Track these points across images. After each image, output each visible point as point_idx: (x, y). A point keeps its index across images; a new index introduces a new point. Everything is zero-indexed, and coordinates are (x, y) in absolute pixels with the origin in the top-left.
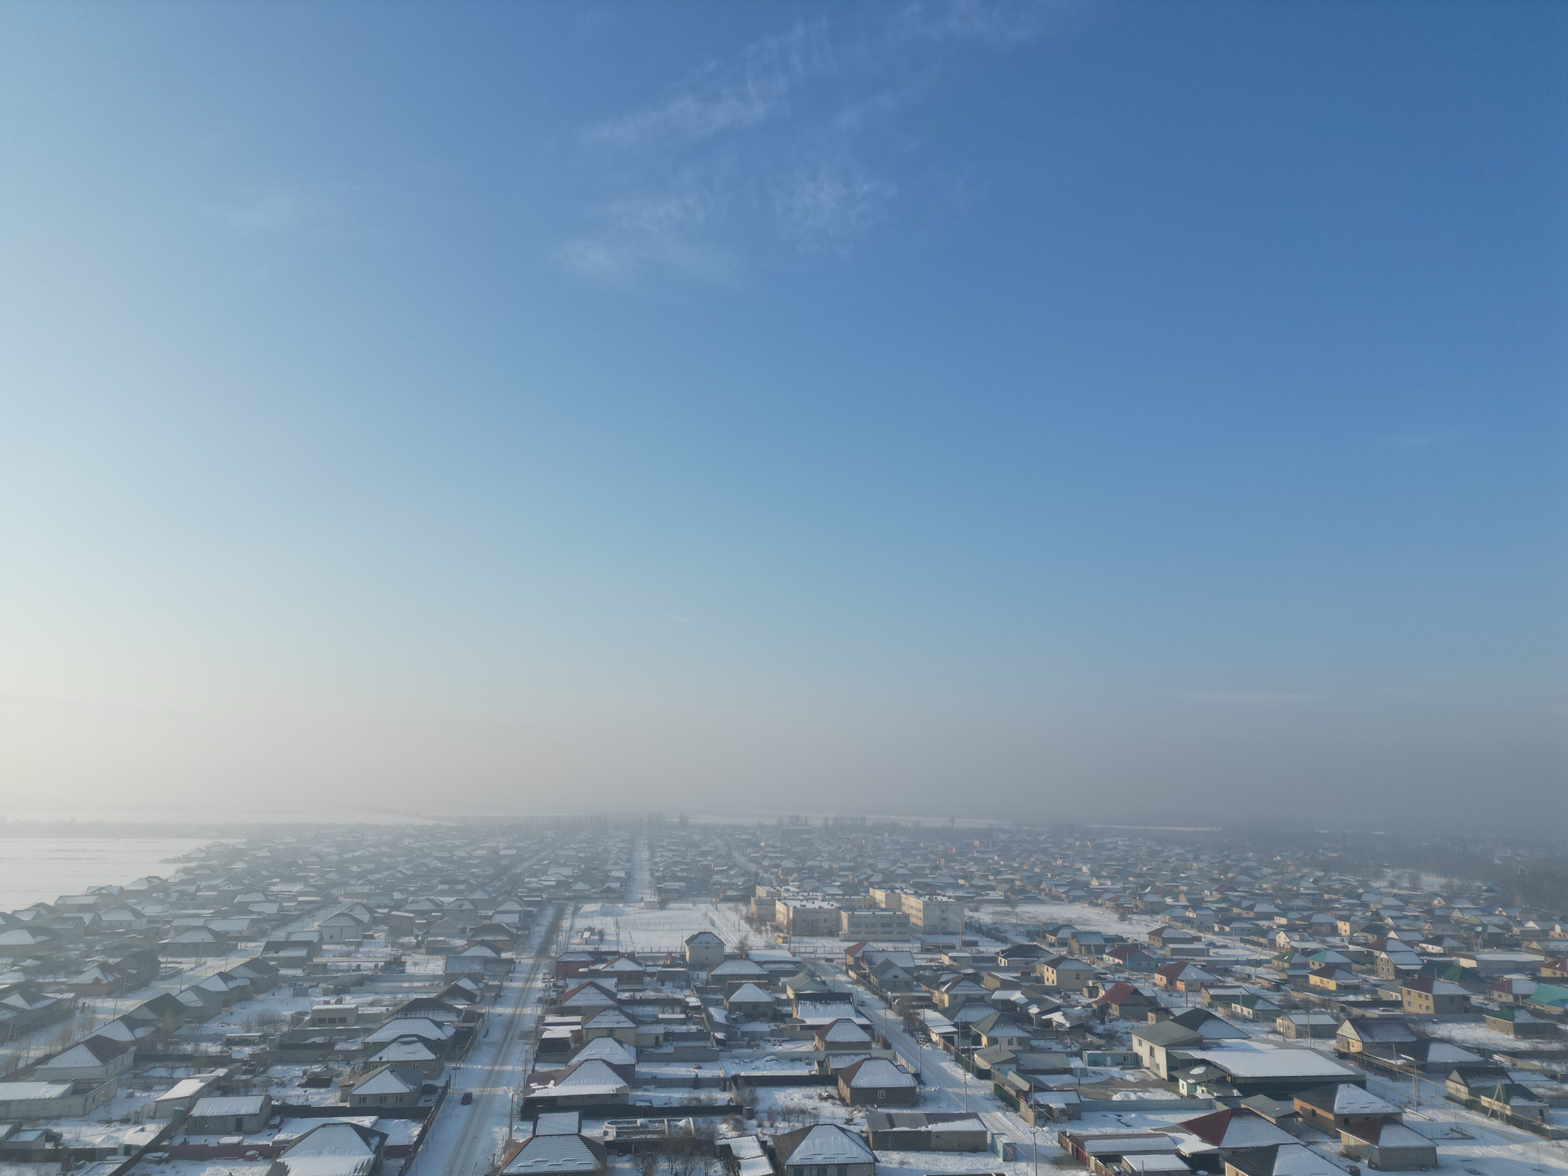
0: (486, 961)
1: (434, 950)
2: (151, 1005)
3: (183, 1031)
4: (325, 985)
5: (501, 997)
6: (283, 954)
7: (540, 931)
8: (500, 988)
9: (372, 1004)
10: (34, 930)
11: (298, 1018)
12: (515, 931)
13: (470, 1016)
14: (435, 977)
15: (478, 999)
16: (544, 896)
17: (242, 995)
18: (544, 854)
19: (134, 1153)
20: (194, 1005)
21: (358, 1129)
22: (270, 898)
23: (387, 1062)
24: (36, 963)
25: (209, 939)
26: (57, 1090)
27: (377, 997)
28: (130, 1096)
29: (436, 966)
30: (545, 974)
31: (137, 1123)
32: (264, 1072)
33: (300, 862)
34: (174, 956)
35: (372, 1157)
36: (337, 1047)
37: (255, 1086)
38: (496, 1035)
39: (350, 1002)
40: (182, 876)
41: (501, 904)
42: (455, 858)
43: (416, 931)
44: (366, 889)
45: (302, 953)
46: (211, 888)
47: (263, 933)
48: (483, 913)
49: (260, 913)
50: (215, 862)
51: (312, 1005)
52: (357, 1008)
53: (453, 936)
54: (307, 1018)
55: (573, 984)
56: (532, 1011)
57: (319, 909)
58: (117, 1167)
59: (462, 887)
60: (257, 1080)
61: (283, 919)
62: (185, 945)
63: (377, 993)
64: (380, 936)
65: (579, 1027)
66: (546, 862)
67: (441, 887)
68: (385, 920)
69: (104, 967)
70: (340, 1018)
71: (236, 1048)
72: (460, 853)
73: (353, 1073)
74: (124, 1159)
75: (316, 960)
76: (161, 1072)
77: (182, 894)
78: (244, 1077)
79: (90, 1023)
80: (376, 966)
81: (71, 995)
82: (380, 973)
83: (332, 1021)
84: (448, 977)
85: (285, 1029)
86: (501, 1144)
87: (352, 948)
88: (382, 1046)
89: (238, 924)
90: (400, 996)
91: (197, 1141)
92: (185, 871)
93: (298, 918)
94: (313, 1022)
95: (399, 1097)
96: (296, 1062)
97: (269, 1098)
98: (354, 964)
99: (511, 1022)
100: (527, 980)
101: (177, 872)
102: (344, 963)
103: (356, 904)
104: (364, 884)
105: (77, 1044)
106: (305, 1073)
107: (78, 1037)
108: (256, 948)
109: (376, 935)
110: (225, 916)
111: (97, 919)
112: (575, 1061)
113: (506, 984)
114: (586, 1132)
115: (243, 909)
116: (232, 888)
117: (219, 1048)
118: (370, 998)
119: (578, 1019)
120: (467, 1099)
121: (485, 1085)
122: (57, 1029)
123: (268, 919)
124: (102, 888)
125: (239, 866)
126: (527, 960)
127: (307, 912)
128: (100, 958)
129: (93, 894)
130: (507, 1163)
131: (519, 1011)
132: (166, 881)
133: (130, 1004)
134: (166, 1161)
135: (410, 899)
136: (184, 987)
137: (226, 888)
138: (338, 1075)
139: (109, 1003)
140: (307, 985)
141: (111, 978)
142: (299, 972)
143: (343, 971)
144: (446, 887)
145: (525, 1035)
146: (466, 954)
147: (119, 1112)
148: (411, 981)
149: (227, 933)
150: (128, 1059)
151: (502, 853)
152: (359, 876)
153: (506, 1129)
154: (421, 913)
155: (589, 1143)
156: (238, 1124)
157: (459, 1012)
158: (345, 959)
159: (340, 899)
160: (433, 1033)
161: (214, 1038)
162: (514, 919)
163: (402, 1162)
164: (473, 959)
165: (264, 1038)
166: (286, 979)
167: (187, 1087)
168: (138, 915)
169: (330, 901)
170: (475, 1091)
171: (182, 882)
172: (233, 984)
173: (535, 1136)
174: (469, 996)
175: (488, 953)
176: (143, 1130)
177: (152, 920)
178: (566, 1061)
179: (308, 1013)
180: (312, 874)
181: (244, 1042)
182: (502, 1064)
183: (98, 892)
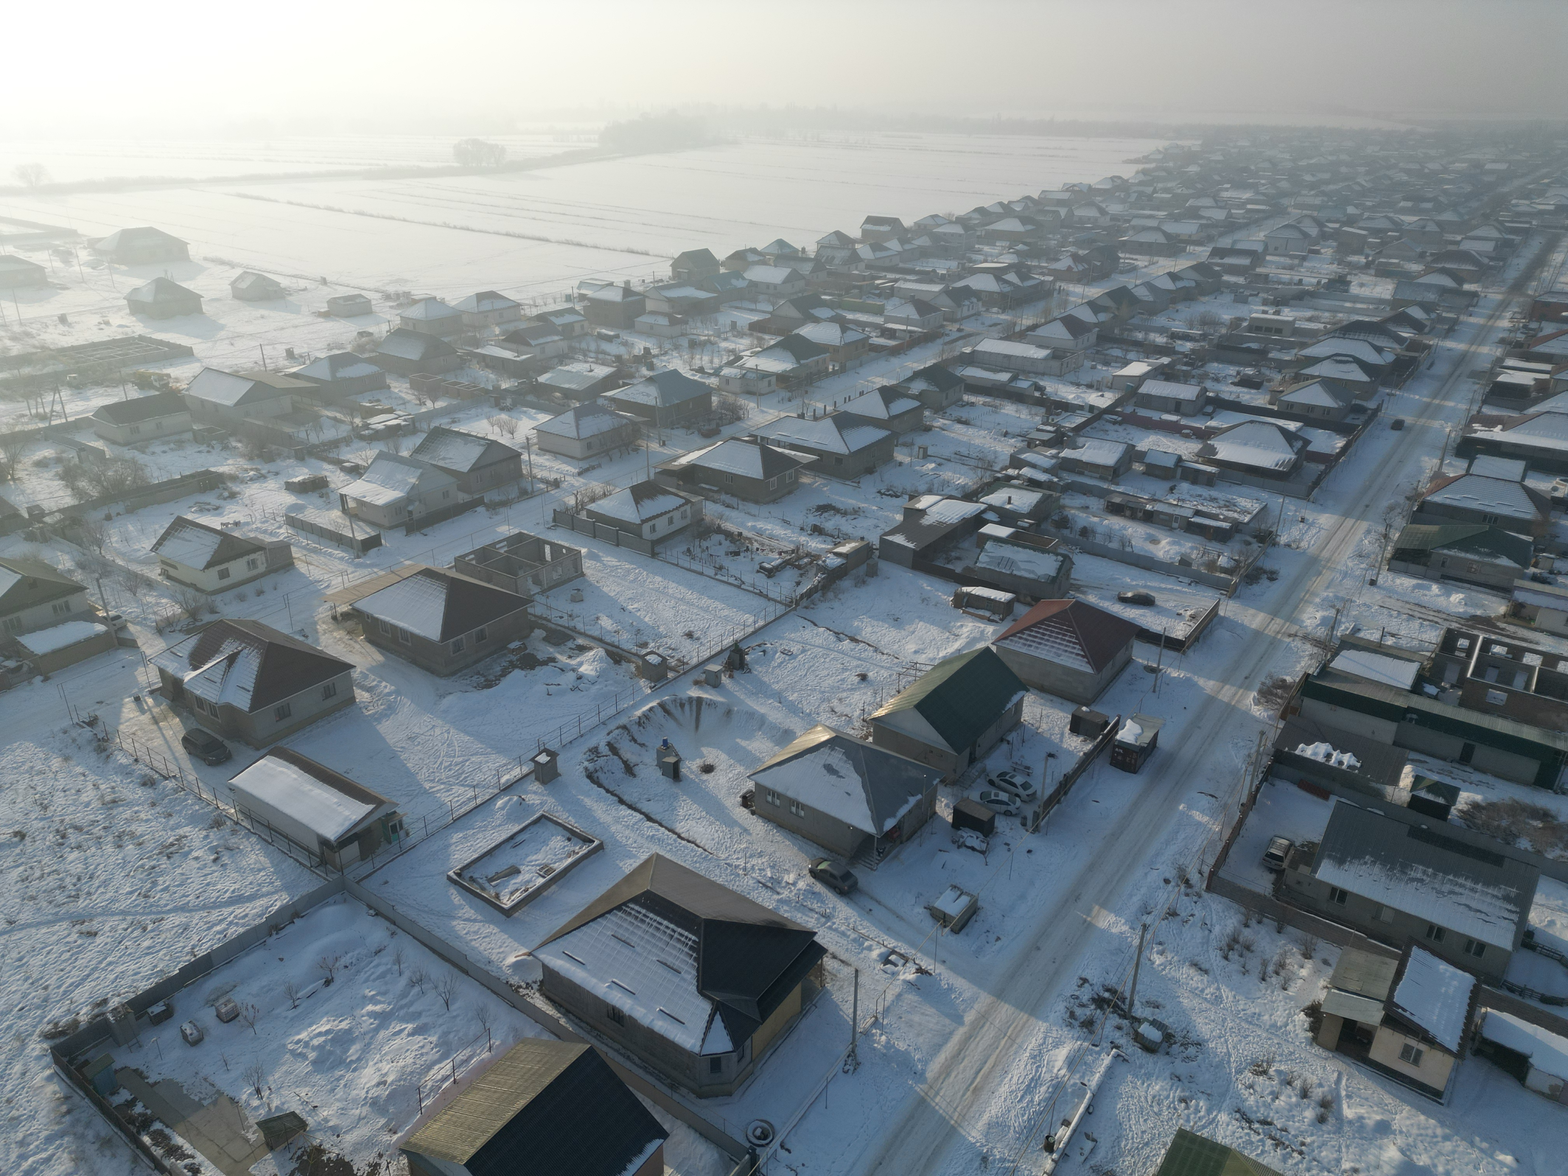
0: (1443, 291)
1: (1384, 272)
2: (1111, 295)
3: (1135, 321)
4: (1265, 296)
5: (1454, 331)
6: (1229, 260)
7: (1518, 265)
8: (1455, 322)
9: (1310, 320)
10: (1024, 220)
11: (1236, 322)
12: (1486, 261)
13: (1414, 346)
14: (1381, 301)
15: (1427, 330)
16: (1534, 223)
17: (1187, 296)
18: (1545, 170)
19: (1096, 412)
20: (1146, 299)
21: (1284, 431)
22: (1220, 204)
23: (1319, 376)
24: (1026, 248)
25: (1161, 239)
26: (1041, 354)
27: (1316, 313)
28: (1094, 367)
29: (1384, 290)
30: (1515, 313)
31: (1098, 389)
32: (1202, 366)
33: (1253, 168)
34: (1131, 253)
35: (1293, 457)
36: (1271, 355)
37: (1193, 377)
38: (1441, 368)
39: (1287, 314)
40: (1141, 177)
41: (1476, 227)
42: (1426, 171)
43: (1367, 251)
44: (1318, 201)
45: (1245, 261)
46: (1166, 190)
47: (1210, 239)
48: (1449, 237)
49: (1209, 218)
50: (1171, 164)
51: (1251, 312)
52: (1295, 320)
53: (1409, 260)
54: (1245, 324)
55: (1549, 328)
56: (1488, 351)
57: (1266, 218)
58: (1084, 419)
59: (1429, 205)
60: (1195, 372)
61: (1231, 226)
62: (1141, 244)
63: (1316, 309)
64: (1327, 251)
65: (1547, 376)
66: (1546, 181)
67: (1402, 204)
68: (1335, 235)
69: (1075, 257)
70: (1277, 328)
71: (1180, 342)
72: (1432, 166)
73: (1283, 382)
74: (1089, 415)
75: (1259, 270)
76: (1117, 352)
77: (1141, 194)
78: (1184, 368)
79: (1065, 303)
80: (1319, 283)
81: (1051, 278)
82: (1322, 290)
83: (1268, 330)
84: (1395, 303)
85: (1224, 331)
86: (1428, 473)
87: (1296, 262)
88: (1314, 361)
89: (1187, 228)
90: (1340, 315)
91: (1143, 412)
92: (1144, 172)
93: (1246, 226)
94: (1250, 329)
95: (1327, 410)
96: (1231, 362)
97: (1205, 390)
98: (1297, 278)
99: (1462, 359)
100: (1491, 317)
101: (1137, 172)
102: (1286, 276)
103: (1306, 216)
104: (1316, 195)
105: (1055, 319)
106: (1238, 373)
107: (1056, 313)
108: (1202, 253)
109: (1322, 251)
110: (1176, 218)
111: (1071, 213)
112: (1532, 410)
113: (1463, 318)
114: (1530, 483)
115: (1193, 213)
116: (1186, 191)
117: (1165, 340)
118: (1309, 314)
119: (1547, 367)
120: (1398, 425)
121: (1420, 415)
122: (1041, 305)
123: (1215, 225)
124: (1074, 185)
125: (1193, 169)
126: (1494, 295)
127: (1254, 220)
128: (1072, 249)
129: (1067, 190)
130: (1432, 492)
131: (1473, 348)
132: (1127, 181)
133: (1095, 292)
134: (1120, 423)
135: (1366, 215)
136: (1138, 282)
137: (1179, 191)
138: (1269, 381)
139: (1078, 289)
140: (1247, 293)
141: (1081, 268)
142: (1241, 280)
143: (1284, 283)
144: (1409, 204)
145: (1475, 375)
146: (1421, 280)
147: (1086, 379)
148: (1354, 302)
149: (1178, 235)
150: (1092, 337)
151: (1488, 166)
152: (1312, 186)
153: (1436, 461)
154: (1375, 232)
155: (1532, 495)
156: (1177, 406)
157: (1400, 340)
158: (1288, 272)
159: (1290, 209)
160: (1372, 357)
161: (1162, 330)
162: (1489, 247)
163: (1322, 467)
164: (1428, 287)
165: (1204, 337)
166: (1228, 285)
167: (1137, 368)
168: (1103, 212)
169: (1278, 211)
170: (1408, 420)
171: (1141, 183)
172: (1180, 284)
173: (1468, 473)
174: (1417, 325)
175: (1448, 282)
176: (1102, 396)
177: (1114, 218)
178: (1521, 409)
179: (1245, 320)
180: (1263, 181)
181: (1186, 337)
182: (1444, 398)
183: (1071, 189)
